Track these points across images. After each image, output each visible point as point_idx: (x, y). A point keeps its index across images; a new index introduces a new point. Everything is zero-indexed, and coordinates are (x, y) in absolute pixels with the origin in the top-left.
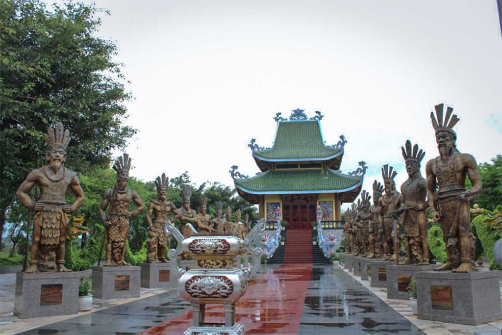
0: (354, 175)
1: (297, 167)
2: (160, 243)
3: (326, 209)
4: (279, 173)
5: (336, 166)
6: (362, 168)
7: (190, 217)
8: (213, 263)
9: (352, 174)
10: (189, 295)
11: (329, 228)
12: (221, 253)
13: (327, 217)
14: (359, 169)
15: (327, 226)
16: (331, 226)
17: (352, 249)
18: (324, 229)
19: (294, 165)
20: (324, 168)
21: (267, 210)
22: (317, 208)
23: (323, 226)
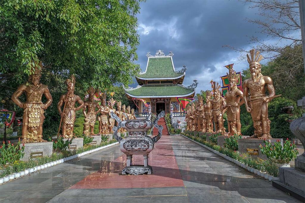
0: (190, 87)
1: (159, 83)
2: (91, 125)
3: (175, 106)
4: (149, 86)
5: (181, 83)
6: (195, 84)
7: (106, 110)
8: (138, 133)
9: (189, 87)
10: (126, 150)
11: (177, 116)
12: (142, 128)
13: (176, 110)
14: (193, 84)
15: (176, 115)
16: (178, 115)
17: (191, 127)
18: (174, 116)
19: (158, 82)
20: (174, 83)
21: (143, 106)
22: (171, 105)
23: (174, 115)
